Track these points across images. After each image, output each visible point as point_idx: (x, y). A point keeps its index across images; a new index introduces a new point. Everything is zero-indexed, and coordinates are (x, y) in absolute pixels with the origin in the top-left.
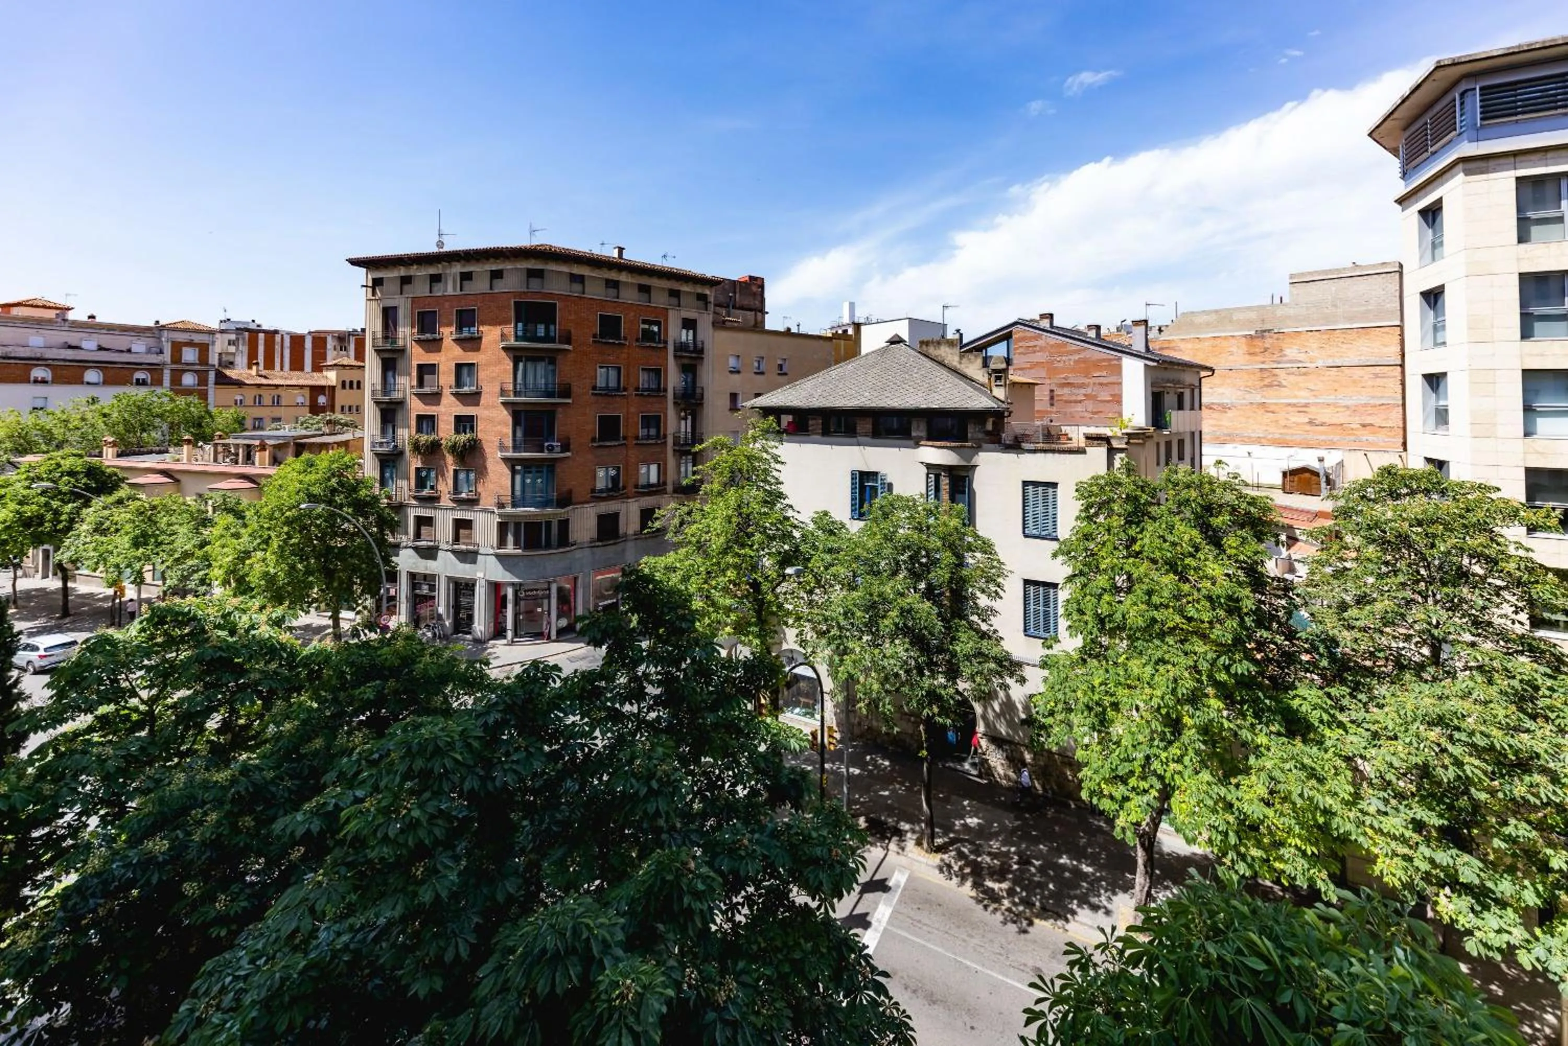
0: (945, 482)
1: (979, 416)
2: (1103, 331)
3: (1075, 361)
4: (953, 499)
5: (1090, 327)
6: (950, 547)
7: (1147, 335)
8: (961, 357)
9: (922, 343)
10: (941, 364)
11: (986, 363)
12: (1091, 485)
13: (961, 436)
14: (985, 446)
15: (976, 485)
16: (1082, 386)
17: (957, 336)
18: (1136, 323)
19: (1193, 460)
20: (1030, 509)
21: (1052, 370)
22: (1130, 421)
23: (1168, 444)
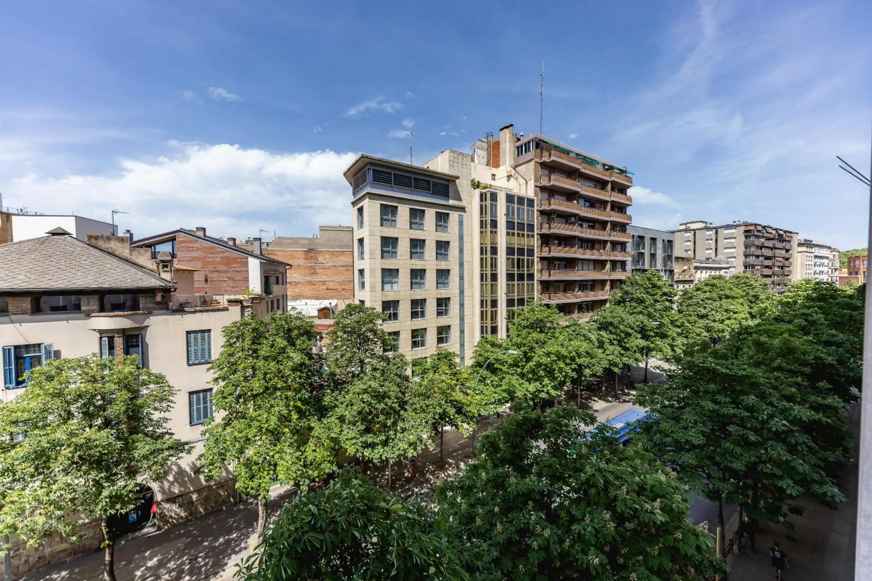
0: (119, 342)
1: (150, 292)
2: (237, 242)
3: (221, 258)
4: (127, 352)
5: (230, 239)
6: (125, 387)
7: (261, 246)
8: (131, 251)
9: (90, 237)
10: (112, 254)
11: (154, 256)
12: (232, 327)
13: (135, 307)
14: (155, 312)
15: (147, 340)
16: (226, 272)
17: (128, 235)
18: (255, 239)
19: (283, 308)
20: (192, 348)
21: (205, 264)
22: (253, 290)
23: (272, 302)
